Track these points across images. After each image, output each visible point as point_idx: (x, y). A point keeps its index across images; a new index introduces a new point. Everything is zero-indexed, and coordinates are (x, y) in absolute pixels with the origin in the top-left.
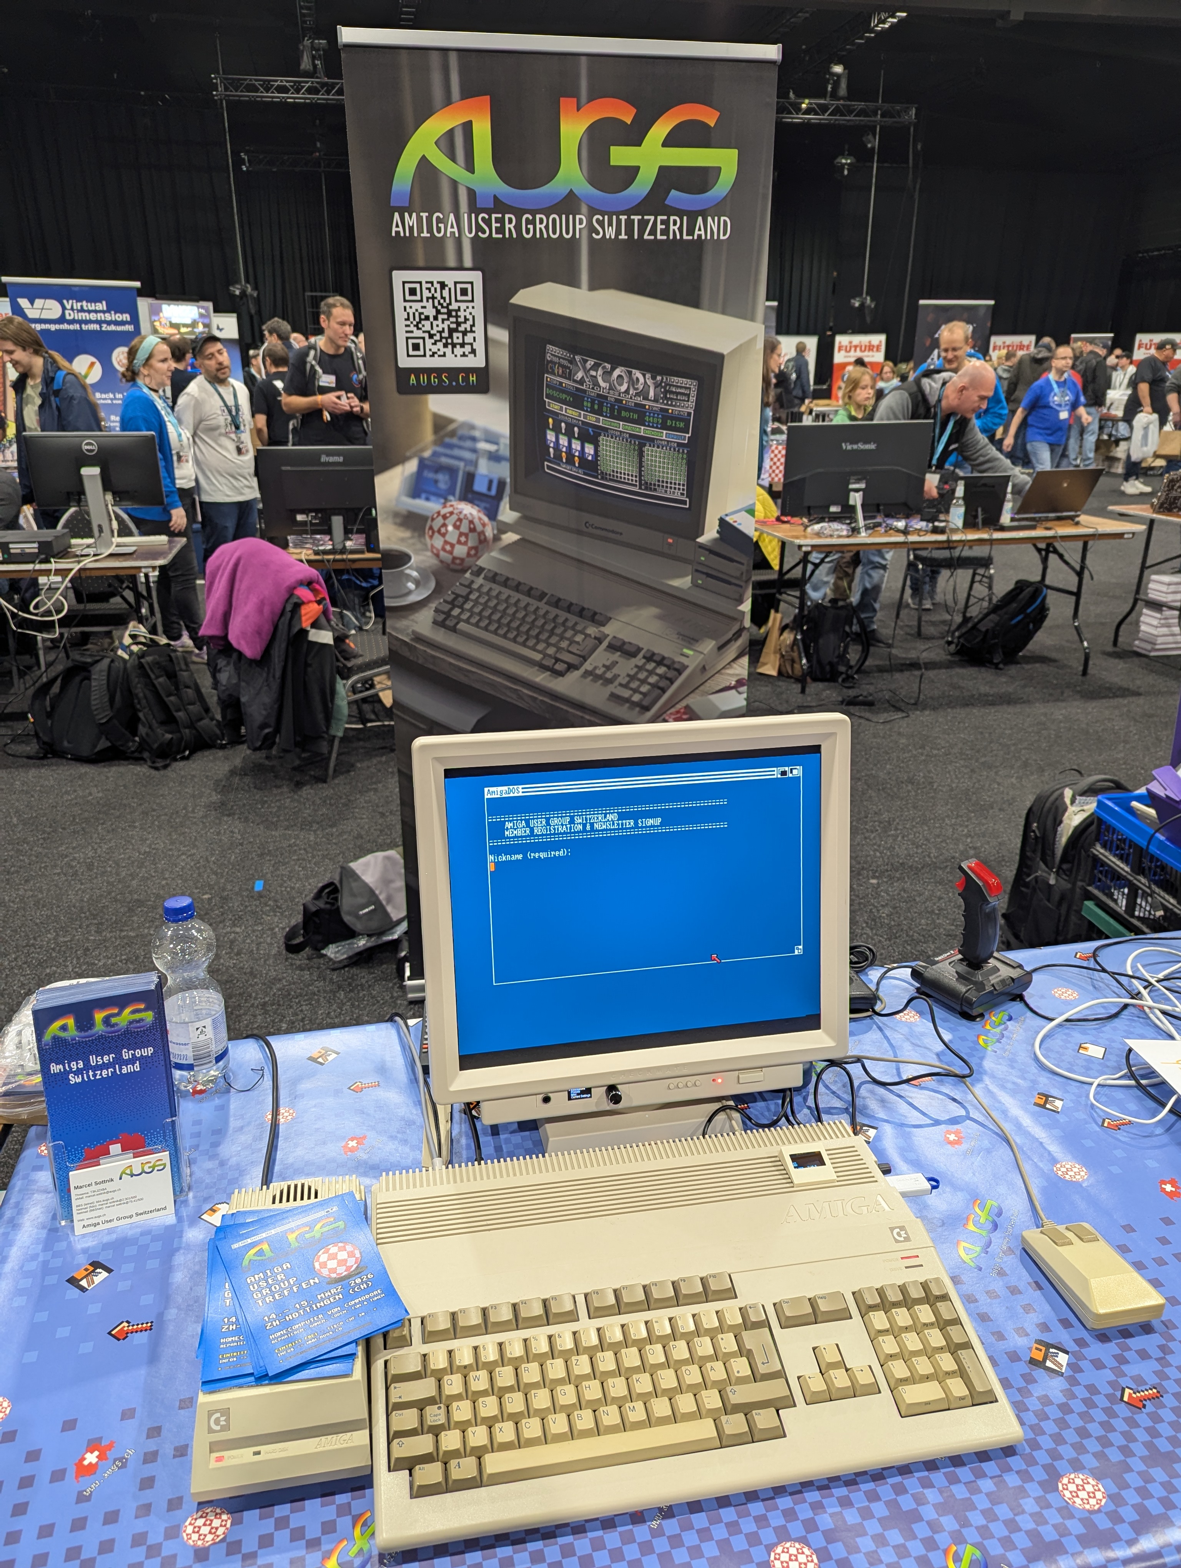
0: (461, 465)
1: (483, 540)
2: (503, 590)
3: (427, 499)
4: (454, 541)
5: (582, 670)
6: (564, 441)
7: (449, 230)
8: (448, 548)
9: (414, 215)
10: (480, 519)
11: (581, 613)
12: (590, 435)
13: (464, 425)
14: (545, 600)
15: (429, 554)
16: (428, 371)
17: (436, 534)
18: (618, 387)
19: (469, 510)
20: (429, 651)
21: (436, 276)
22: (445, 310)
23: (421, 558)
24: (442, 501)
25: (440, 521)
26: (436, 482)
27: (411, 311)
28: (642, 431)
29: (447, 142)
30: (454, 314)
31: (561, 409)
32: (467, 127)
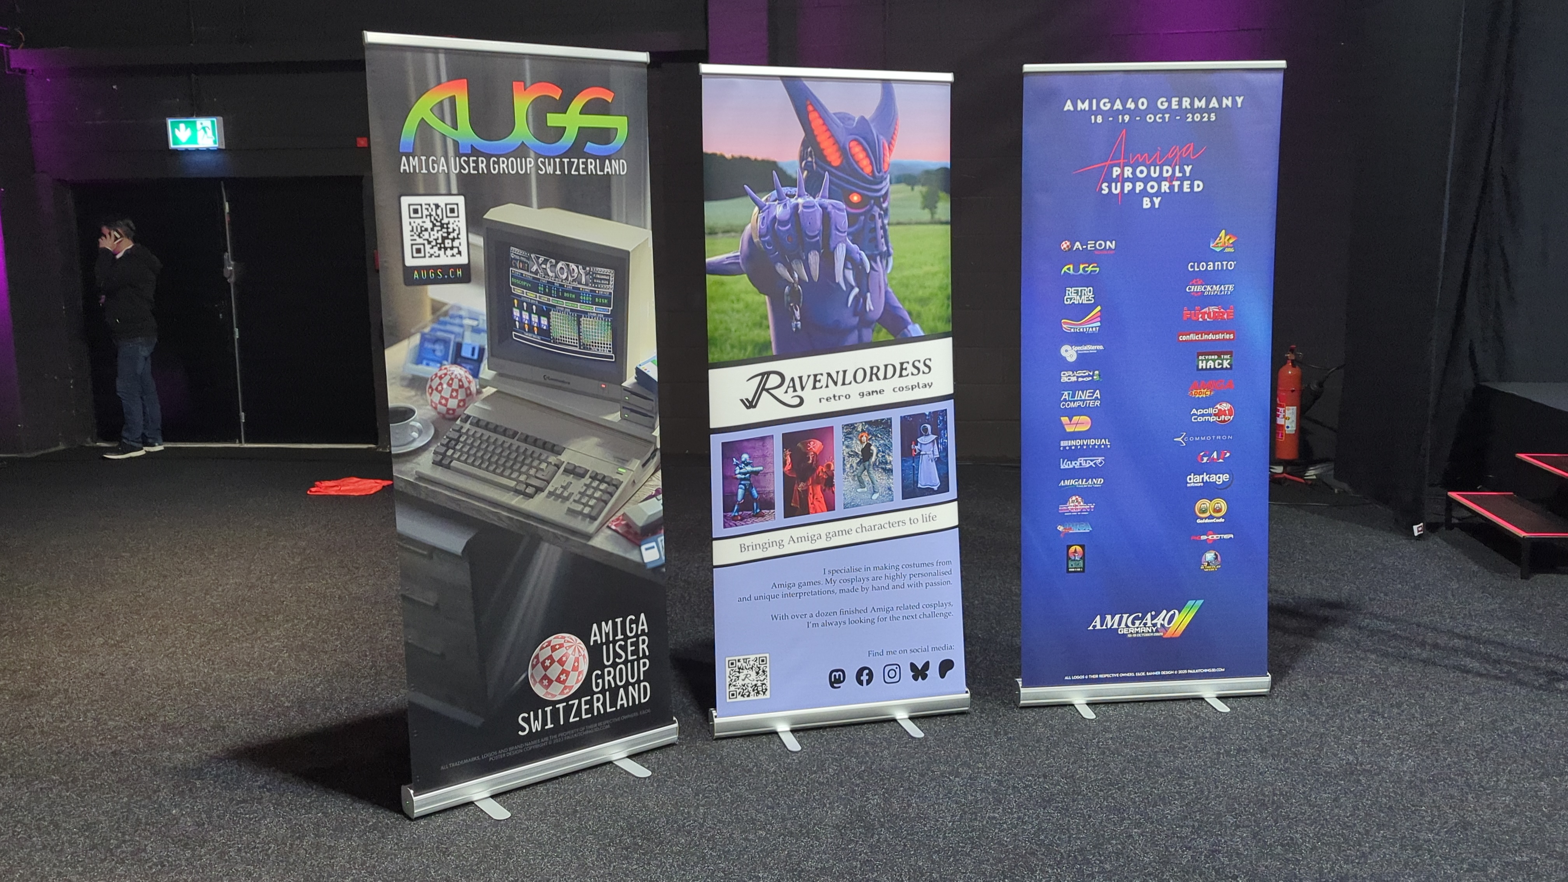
0: (452, 337)
1: (469, 394)
2: (485, 432)
3: (428, 365)
4: (448, 396)
5: (546, 492)
6: (526, 315)
7: (441, 168)
8: (443, 401)
9: (416, 158)
10: (467, 378)
11: (544, 446)
12: (544, 311)
13: (452, 307)
14: (517, 438)
15: (429, 407)
16: (427, 268)
17: (435, 392)
18: (561, 276)
19: (458, 371)
20: (430, 487)
21: (432, 200)
22: (439, 224)
23: (422, 411)
24: (439, 365)
25: (437, 381)
26: (434, 351)
27: (415, 225)
28: (579, 306)
30: (445, 226)
31: (523, 293)
32: (452, 100)
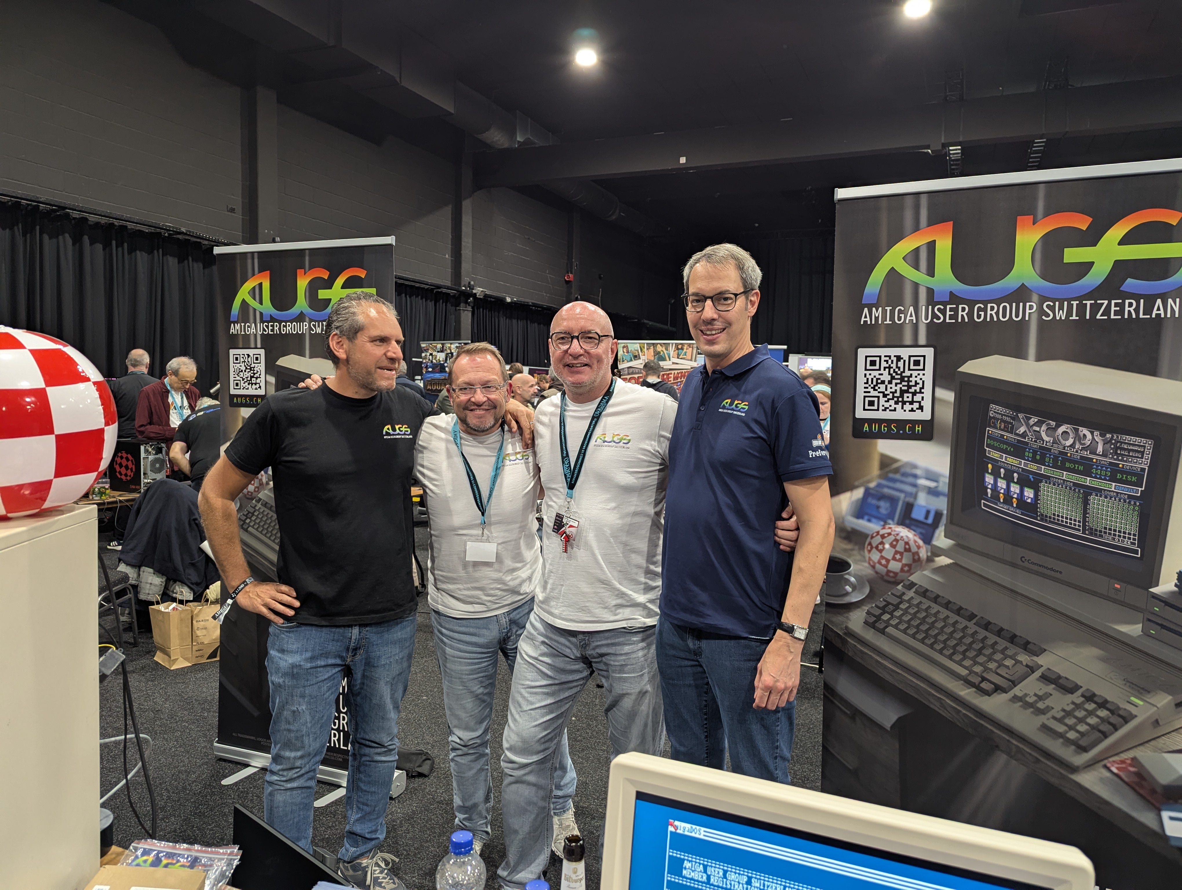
0: (902, 496)
1: (916, 559)
2: (933, 605)
3: (869, 520)
4: (890, 557)
5: (1011, 694)
6: (1002, 484)
7: (908, 318)
8: (884, 562)
9: (880, 309)
10: (915, 542)
11: (1013, 639)
12: (1030, 481)
13: (907, 464)
14: (974, 621)
15: (866, 564)
16: (880, 421)
17: (874, 550)
18: (1063, 442)
19: (905, 533)
20: (858, 646)
21: (893, 352)
22: (899, 377)
23: (859, 567)
24: (882, 523)
25: (878, 539)
26: (878, 507)
27: (870, 378)
28: (1088, 481)
29: (913, 258)
30: (906, 379)
31: (1001, 457)
32: (932, 245)
